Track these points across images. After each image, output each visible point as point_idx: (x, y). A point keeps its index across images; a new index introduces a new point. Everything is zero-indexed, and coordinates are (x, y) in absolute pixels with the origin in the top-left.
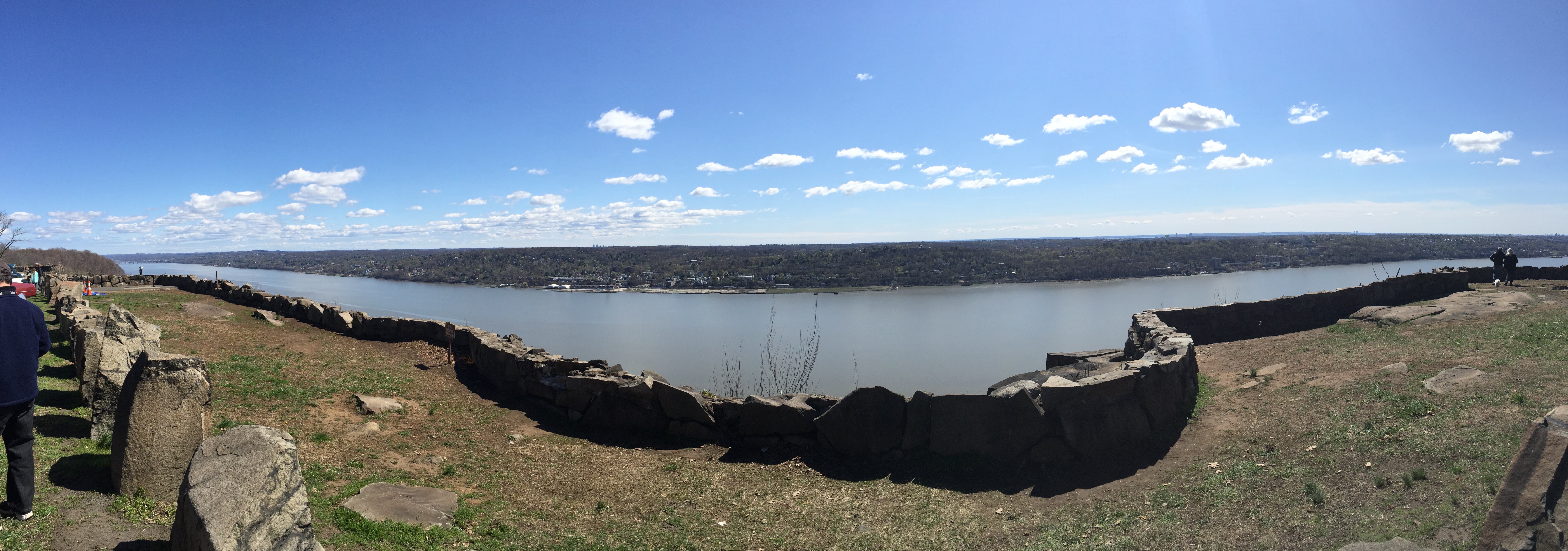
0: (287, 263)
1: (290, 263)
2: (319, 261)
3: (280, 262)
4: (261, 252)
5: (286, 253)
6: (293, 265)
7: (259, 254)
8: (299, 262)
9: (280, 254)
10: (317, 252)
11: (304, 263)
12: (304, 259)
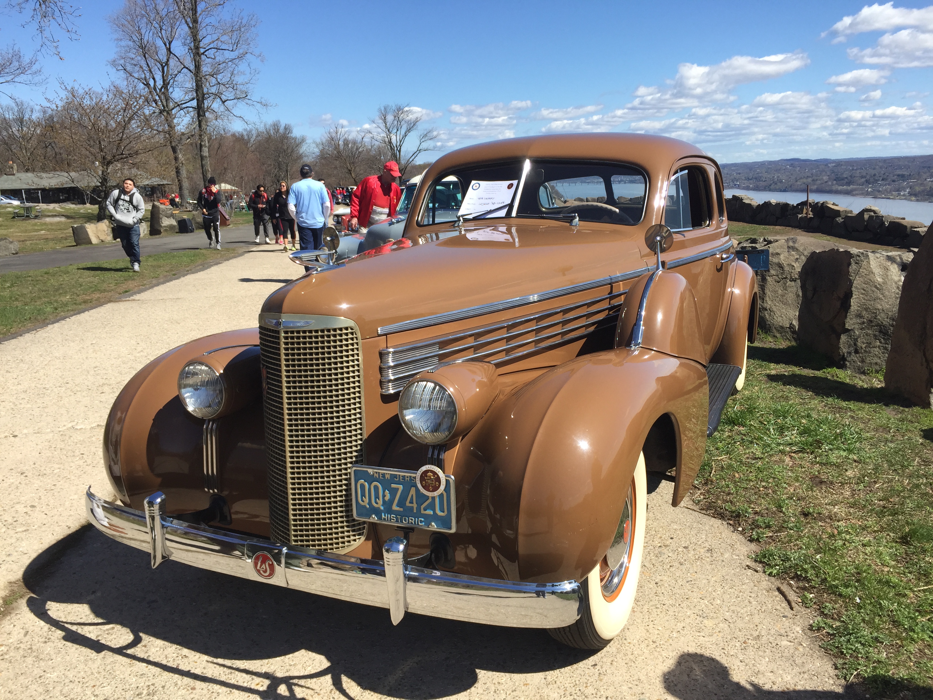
0: (839, 179)
1: (843, 179)
2: (903, 176)
3: (825, 178)
4: (794, 163)
5: (839, 163)
6: (849, 184)
7: (792, 165)
8: (862, 177)
9: (826, 165)
10: (899, 159)
11: (872, 180)
12: (873, 172)
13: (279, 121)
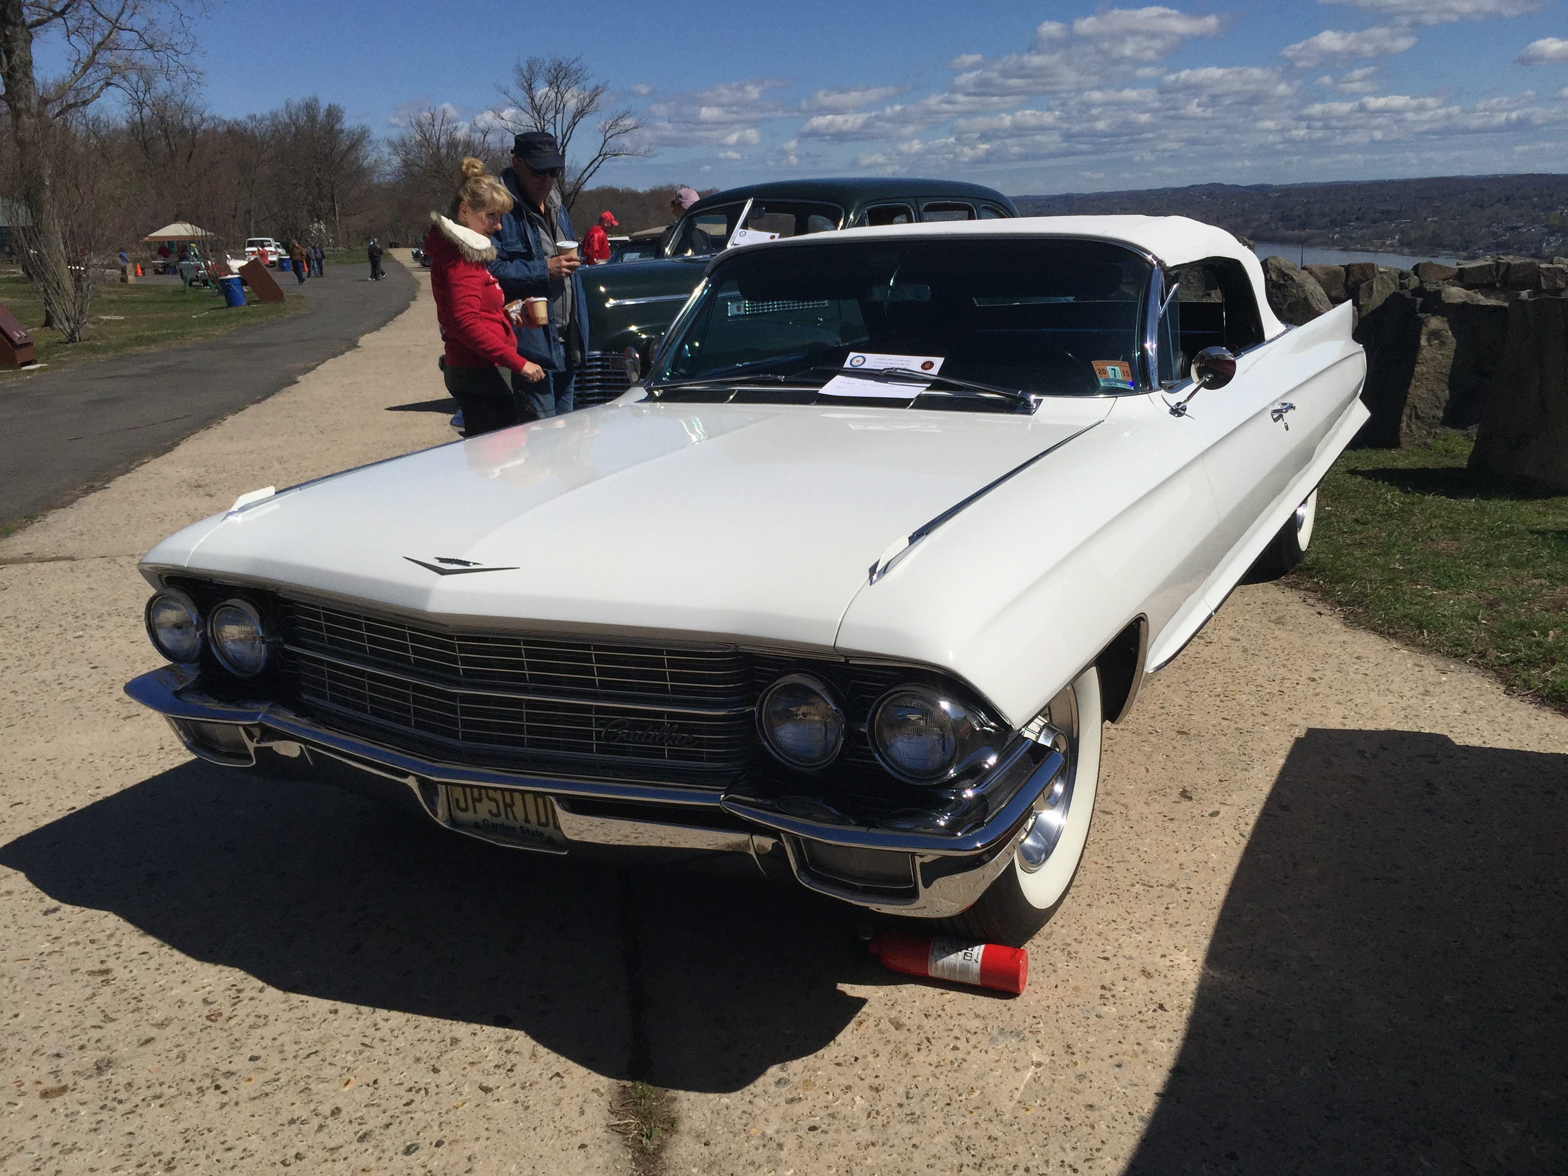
0: (1286, 219)
2: (1389, 213)
11: (1339, 220)
12: (1341, 206)
13: (316, 100)
